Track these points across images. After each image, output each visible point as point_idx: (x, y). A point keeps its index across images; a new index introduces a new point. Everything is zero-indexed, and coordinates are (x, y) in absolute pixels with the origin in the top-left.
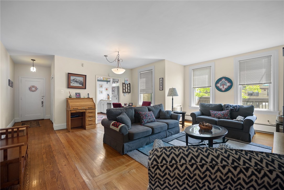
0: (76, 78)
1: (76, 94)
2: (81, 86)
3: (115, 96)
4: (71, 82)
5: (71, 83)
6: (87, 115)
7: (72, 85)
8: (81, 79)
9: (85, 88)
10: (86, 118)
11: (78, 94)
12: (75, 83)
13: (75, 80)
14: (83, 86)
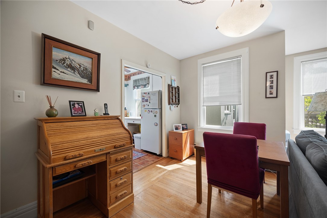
0: (71, 58)
1: (72, 104)
2: (85, 81)
3: (150, 110)
4: (55, 68)
5: (53, 70)
6: (111, 168)
7: (56, 75)
8: (85, 62)
9: (98, 90)
10: (108, 180)
11: (76, 106)
12: (69, 71)
13: (68, 62)
14: (91, 82)
